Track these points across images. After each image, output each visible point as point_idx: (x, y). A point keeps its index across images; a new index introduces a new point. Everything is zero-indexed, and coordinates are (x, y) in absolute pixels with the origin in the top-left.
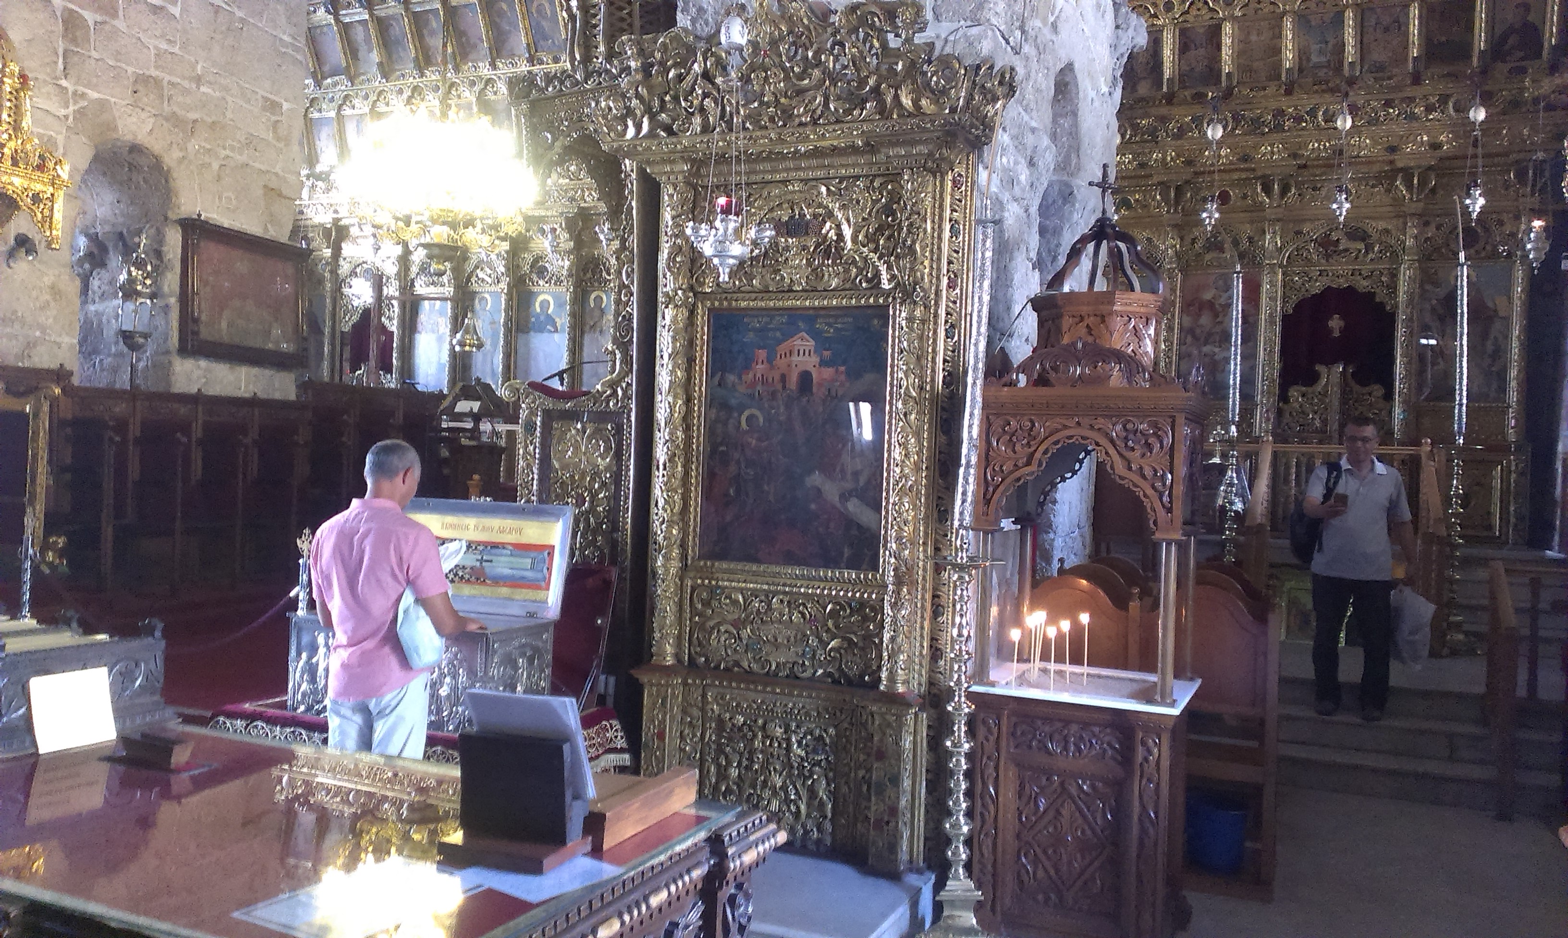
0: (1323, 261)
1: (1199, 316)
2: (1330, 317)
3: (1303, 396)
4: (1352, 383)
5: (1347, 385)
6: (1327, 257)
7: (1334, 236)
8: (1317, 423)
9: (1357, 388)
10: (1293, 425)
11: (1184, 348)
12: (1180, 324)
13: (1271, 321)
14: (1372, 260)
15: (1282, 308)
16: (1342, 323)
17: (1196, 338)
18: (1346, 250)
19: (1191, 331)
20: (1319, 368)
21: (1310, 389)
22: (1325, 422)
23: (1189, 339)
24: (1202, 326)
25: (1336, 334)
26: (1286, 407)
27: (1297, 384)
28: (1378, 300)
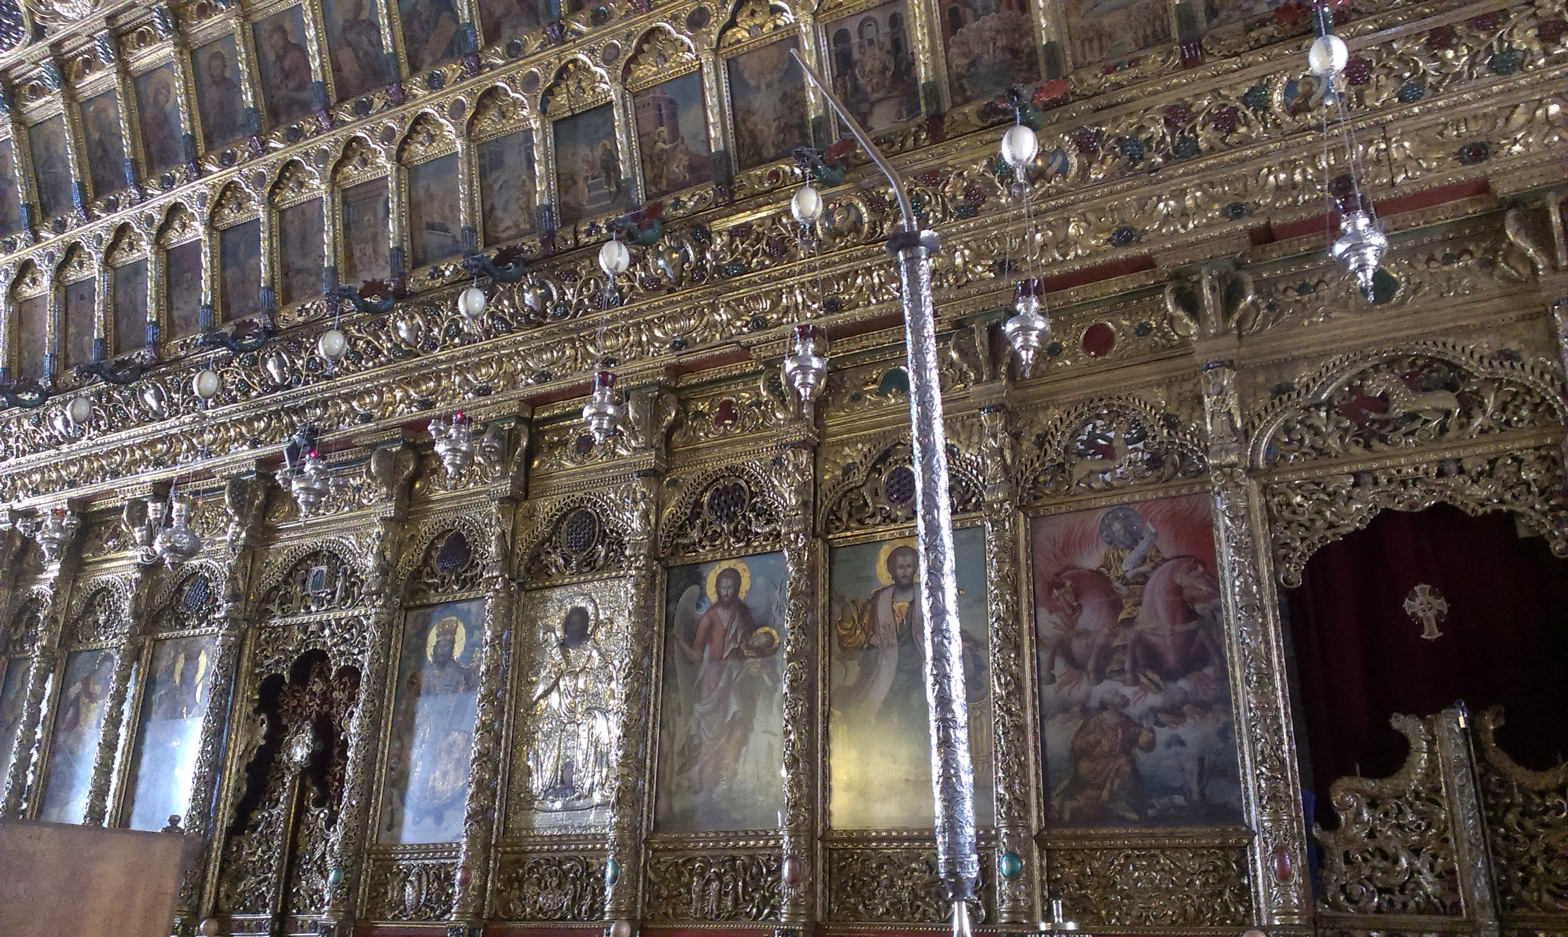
0: (1357, 450)
1: (1077, 610)
2: (1407, 591)
3: (1373, 805)
4: (1504, 762)
5: (1489, 768)
6: (1366, 438)
7: (1375, 388)
8: (1429, 884)
9: (1519, 774)
10: (1357, 890)
11: (1049, 690)
12: (1035, 630)
13: (1252, 607)
14: (1482, 432)
15: (1275, 574)
16: (1441, 604)
17: (1076, 664)
18: (1412, 416)
19: (1063, 648)
20: (1401, 723)
21: (1388, 786)
22: (1447, 877)
23: (1060, 667)
24: (1086, 633)
25: (1431, 633)
26: (1330, 839)
27: (1351, 773)
28: (1523, 533)
